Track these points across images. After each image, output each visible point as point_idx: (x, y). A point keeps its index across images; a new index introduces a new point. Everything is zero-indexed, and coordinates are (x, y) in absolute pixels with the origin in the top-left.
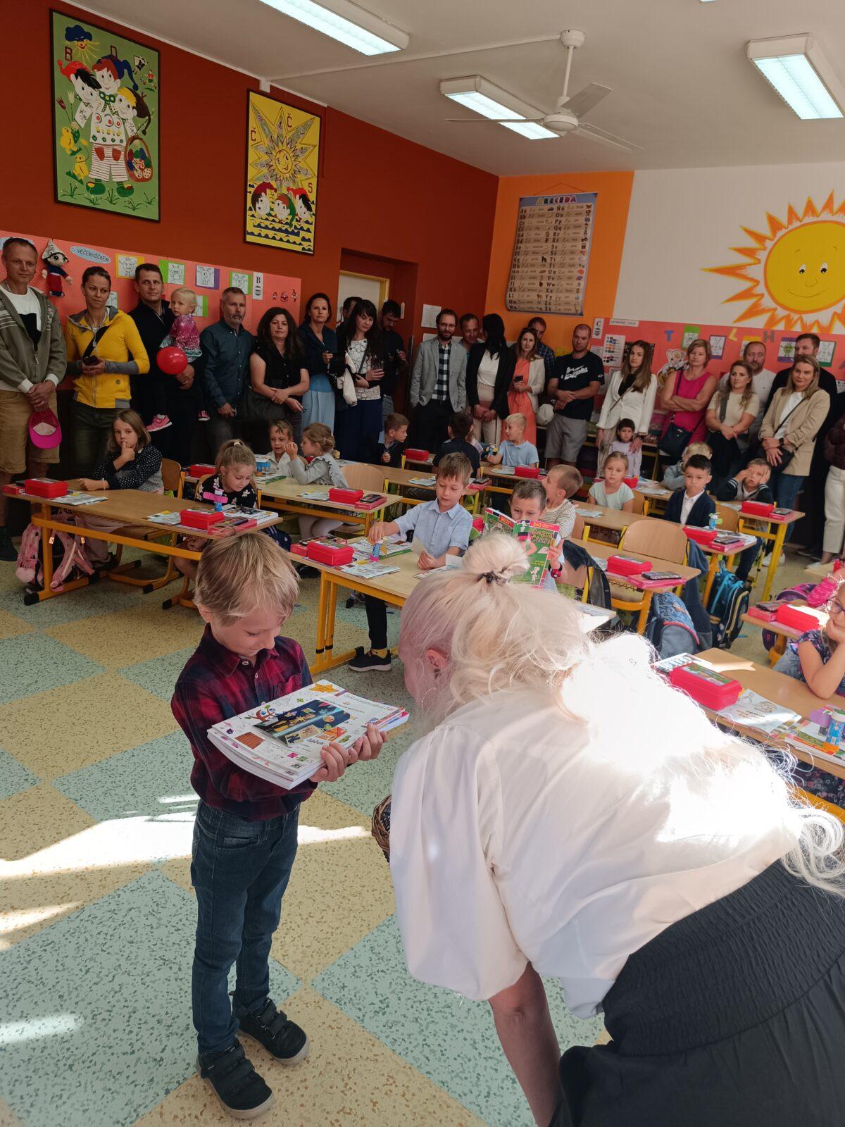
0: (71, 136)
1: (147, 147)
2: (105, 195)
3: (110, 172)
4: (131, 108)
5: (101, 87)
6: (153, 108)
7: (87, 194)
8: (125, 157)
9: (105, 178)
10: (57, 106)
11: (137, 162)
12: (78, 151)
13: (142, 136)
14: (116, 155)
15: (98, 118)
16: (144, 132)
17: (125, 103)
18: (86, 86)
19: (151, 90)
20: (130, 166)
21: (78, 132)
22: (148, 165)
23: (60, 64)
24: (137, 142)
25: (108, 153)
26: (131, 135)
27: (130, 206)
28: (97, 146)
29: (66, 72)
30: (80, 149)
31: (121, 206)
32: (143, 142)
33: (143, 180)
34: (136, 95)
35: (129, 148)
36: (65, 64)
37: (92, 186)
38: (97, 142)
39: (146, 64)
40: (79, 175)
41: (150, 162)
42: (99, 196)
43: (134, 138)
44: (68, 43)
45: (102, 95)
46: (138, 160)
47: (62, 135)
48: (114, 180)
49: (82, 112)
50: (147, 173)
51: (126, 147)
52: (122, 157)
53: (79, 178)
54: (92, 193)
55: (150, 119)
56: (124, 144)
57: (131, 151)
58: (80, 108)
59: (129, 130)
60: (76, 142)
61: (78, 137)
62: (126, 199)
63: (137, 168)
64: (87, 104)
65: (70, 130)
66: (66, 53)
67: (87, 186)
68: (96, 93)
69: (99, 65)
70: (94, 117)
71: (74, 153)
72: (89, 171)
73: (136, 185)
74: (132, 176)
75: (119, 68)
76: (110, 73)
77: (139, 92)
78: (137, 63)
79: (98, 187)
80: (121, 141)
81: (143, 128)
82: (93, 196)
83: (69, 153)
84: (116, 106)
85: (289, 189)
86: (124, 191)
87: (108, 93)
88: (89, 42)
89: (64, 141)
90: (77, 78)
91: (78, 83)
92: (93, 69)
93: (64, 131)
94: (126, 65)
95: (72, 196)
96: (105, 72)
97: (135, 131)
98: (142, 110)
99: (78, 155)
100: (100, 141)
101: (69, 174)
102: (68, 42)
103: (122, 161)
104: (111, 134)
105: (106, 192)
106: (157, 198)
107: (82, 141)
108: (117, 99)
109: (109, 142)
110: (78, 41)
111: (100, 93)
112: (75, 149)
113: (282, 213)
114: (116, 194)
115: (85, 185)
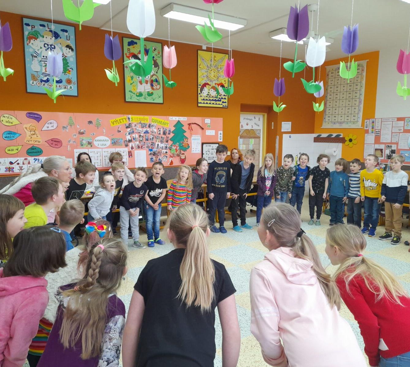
0: (130, 78)
1: (158, 77)
2: (143, 96)
3: (145, 88)
6: (160, 63)
7: (136, 97)
8: (150, 82)
9: (142, 91)
10: (125, 68)
12: (133, 83)
13: (155, 73)
19: (159, 57)
20: (152, 85)
21: (133, 76)
22: (159, 84)
23: (126, 55)
24: (154, 76)
27: (152, 99)
28: (139, 80)
29: (128, 57)
31: (149, 100)
32: (156, 76)
33: (157, 89)
34: (153, 60)
36: (128, 54)
37: (138, 94)
39: (157, 49)
41: (159, 82)
42: (140, 98)
44: (129, 47)
46: (155, 82)
47: (127, 78)
48: (146, 91)
50: (158, 87)
53: (133, 92)
54: (138, 97)
55: (159, 68)
56: (150, 78)
57: (152, 80)
60: (132, 80)
62: (151, 97)
63: (154, 85)
65: (130, 76)
66: (128, 50)
67: (136, 95)
72: (137, 89)
73: (154, 91)
74: (153, 89)
76: (144, 54)
77: (155, 59)
78: (153, 49)
79: (140, 95)
81: (156, 71)
82: (138, 98)
83: (130, 84)
85: (216, 84)
86: (150, 94)
88: (136, 45)
89: (128, 80)
90: (132, 58)
95: (131, 99)
97: (153, 73)
98: (156, 65)
101: (130, 91)
103: (149, 84)
106: (162, 95)
107: (134, 79)
110: (132, 45)
112: (132, 83)
113: (213, 93)
114: (147, 96)
115: (135, 94)
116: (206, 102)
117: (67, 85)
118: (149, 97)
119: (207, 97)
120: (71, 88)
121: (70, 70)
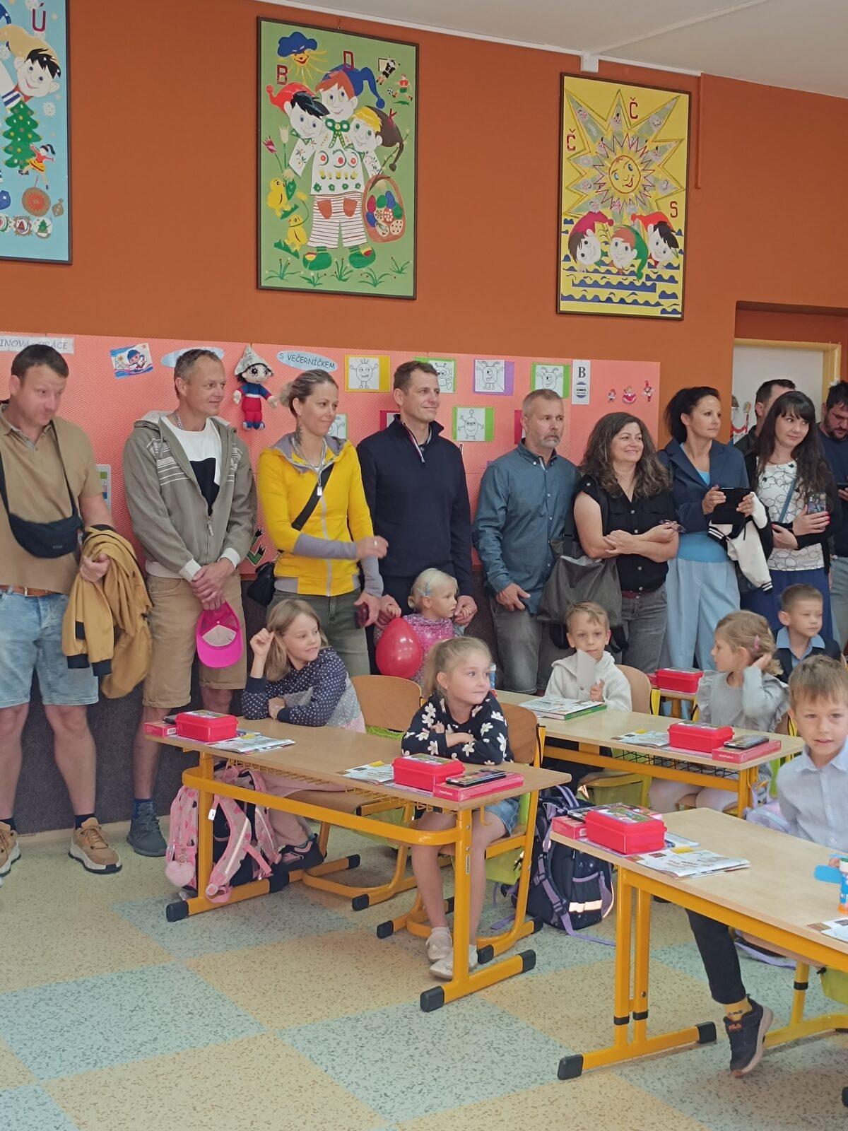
0: (283, 190)
1: (396, 189)
2: (333, 267)
3: (340, 234)
4: (373, 135)
5: (327, 113)
6: (406, 129)
7: (305, 272)
8: (363, 207)
9: (331, 244)
10: (264, 149)
11: (382, 213)
12: (293, 210)
13: (389, 173)
14: (349, 208)
15: (323, 158)
16: (393, 167)
17: (364, 129)
18: (306, 114)
19: (403, 103)
20: (370, 221)
21: (293, 183)
22: (398, 215)
23: (270, 90)
24: (381, 183)
25: (337, 206)
26: (372, 174)
27: (370, 280)
28: (320, 199)
29: (278, 101)
30: (296, 207)
31: (356, 282)
32: (392, 182)
33: (392, 238)
34: (381, 115)
35: (369, 194)
36: (277, 90)
37: (311, 258)
38: (321, 193)
39: (396, 67)
40: (293, 244)
41: (401, 209)
42: (321, 272)
43: (377, 179)
44: (282, 60)
45: (330, 124)
46: (383, 209)
47: (270, 190)
48: (345, 245)
49: (299, 153)
50: (397, 226)
51: (365, 194)
52: (358, 209)
53: (293, 250)
54: (311, 268)
55: (402, 147)
56: (362, 189)
57: (372, 197)
58: (296, 148)
59: (369, 168)
60: (289, 198)
61: (293, 191)
63: (380, 221)
64: (307, 141)
65: (282, 183)
66: (279, 73)
67: (305, 259)
68: (320, 122)
69: (327, 82)
70: (318, 157)
71: (286, 214)
72: (308, 235)
73: (379, 248)
74: (373, 236)
75: (356, 79)
76: (342, 90)
77: (386, 110)
78: (383, 69)
79: (322, 259)
80: (358, 186)
81: (391, 161)
82: (312, 273)
83: (280, 214)
84: (349, 136)
86: (361, 258)
87: (338, 119)
88: (312, 52)
89: (273, 200)
90: (293, 105)
91: (295, 113)
92: (317, 89)
93: (273, 184)
94: (367, 73)
95: (282, 276)
96: (335, 90)
97: (379, 168)
98: (389, 135)
99: (292, 217)
100: (325, 190)
101: (278, 245)
102: (282, 58)
103: (358, 215)
104: (343, 178)
105: (333, 264)
106: (412, 262)
107: (300, 195)
108: (352, 126)
109: (339, 190)
110: (296, 53)
111: (328, 120)
112: (288, 208)
113: (624, 257)
114: (349, 265)
115: (301, 258)
116: (591, 292)
117: (28, 219)
118: (355, 270)
119: (596, 271)
120: (43, 226)
121: (43, 152)
